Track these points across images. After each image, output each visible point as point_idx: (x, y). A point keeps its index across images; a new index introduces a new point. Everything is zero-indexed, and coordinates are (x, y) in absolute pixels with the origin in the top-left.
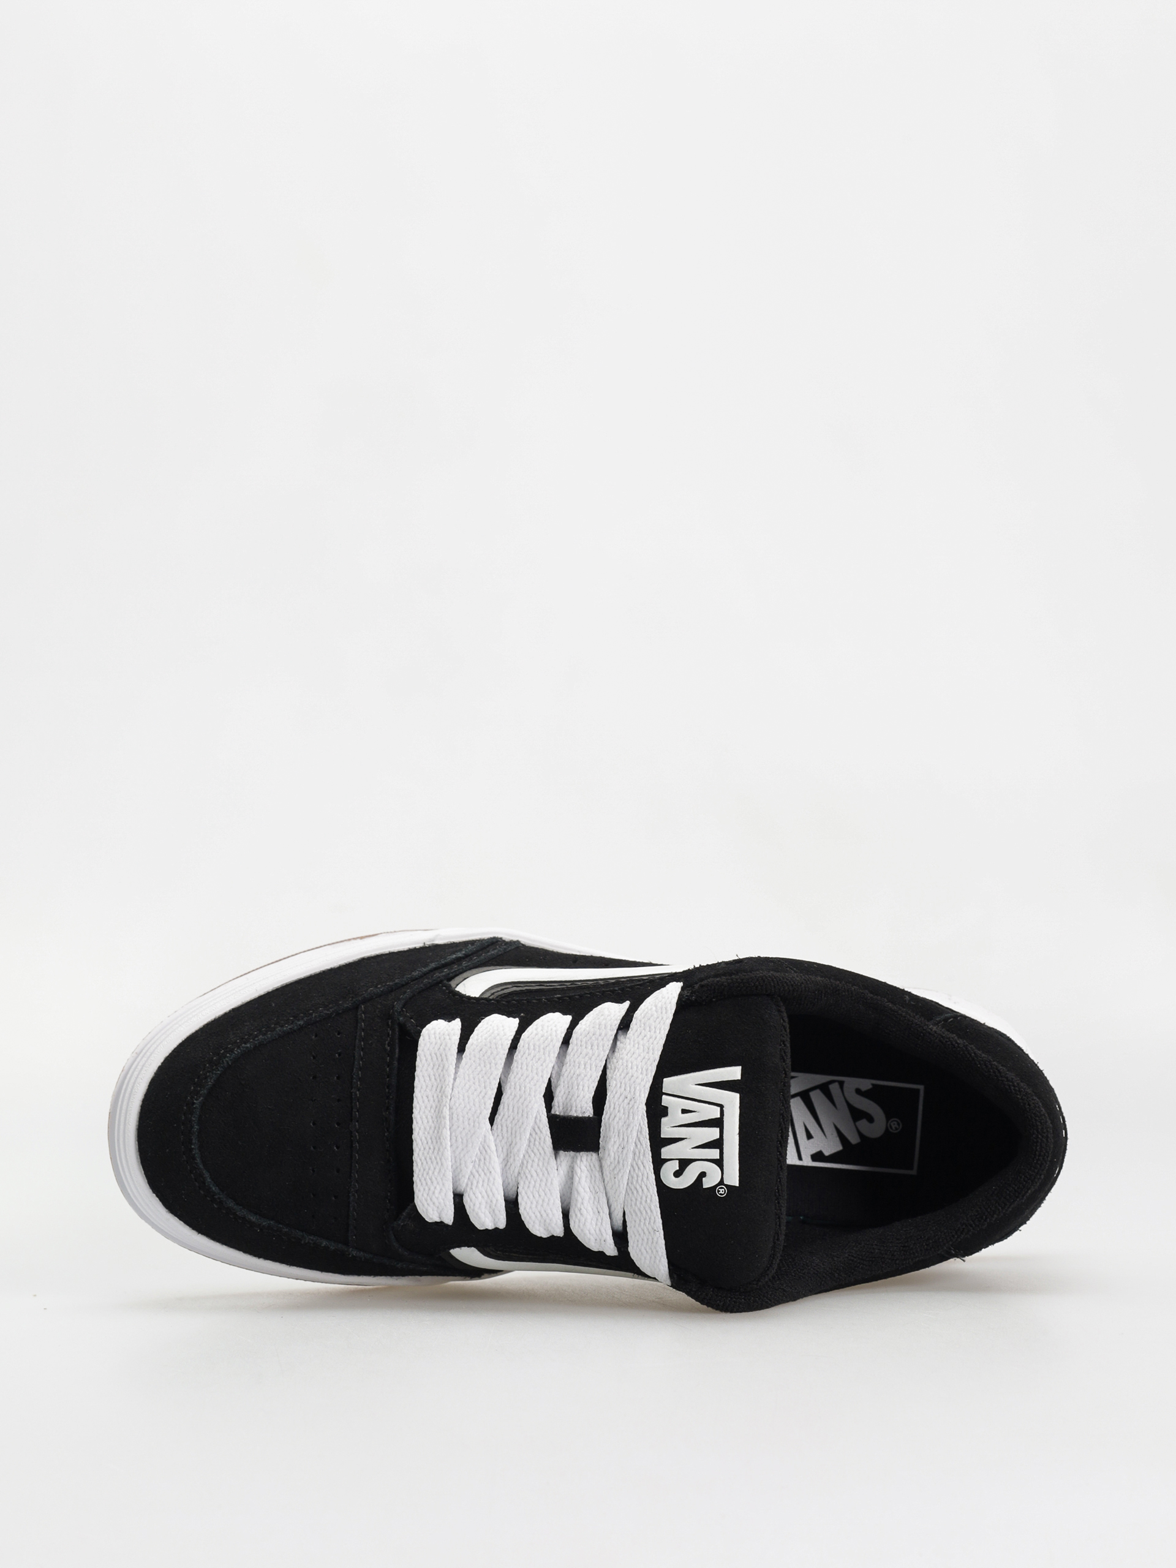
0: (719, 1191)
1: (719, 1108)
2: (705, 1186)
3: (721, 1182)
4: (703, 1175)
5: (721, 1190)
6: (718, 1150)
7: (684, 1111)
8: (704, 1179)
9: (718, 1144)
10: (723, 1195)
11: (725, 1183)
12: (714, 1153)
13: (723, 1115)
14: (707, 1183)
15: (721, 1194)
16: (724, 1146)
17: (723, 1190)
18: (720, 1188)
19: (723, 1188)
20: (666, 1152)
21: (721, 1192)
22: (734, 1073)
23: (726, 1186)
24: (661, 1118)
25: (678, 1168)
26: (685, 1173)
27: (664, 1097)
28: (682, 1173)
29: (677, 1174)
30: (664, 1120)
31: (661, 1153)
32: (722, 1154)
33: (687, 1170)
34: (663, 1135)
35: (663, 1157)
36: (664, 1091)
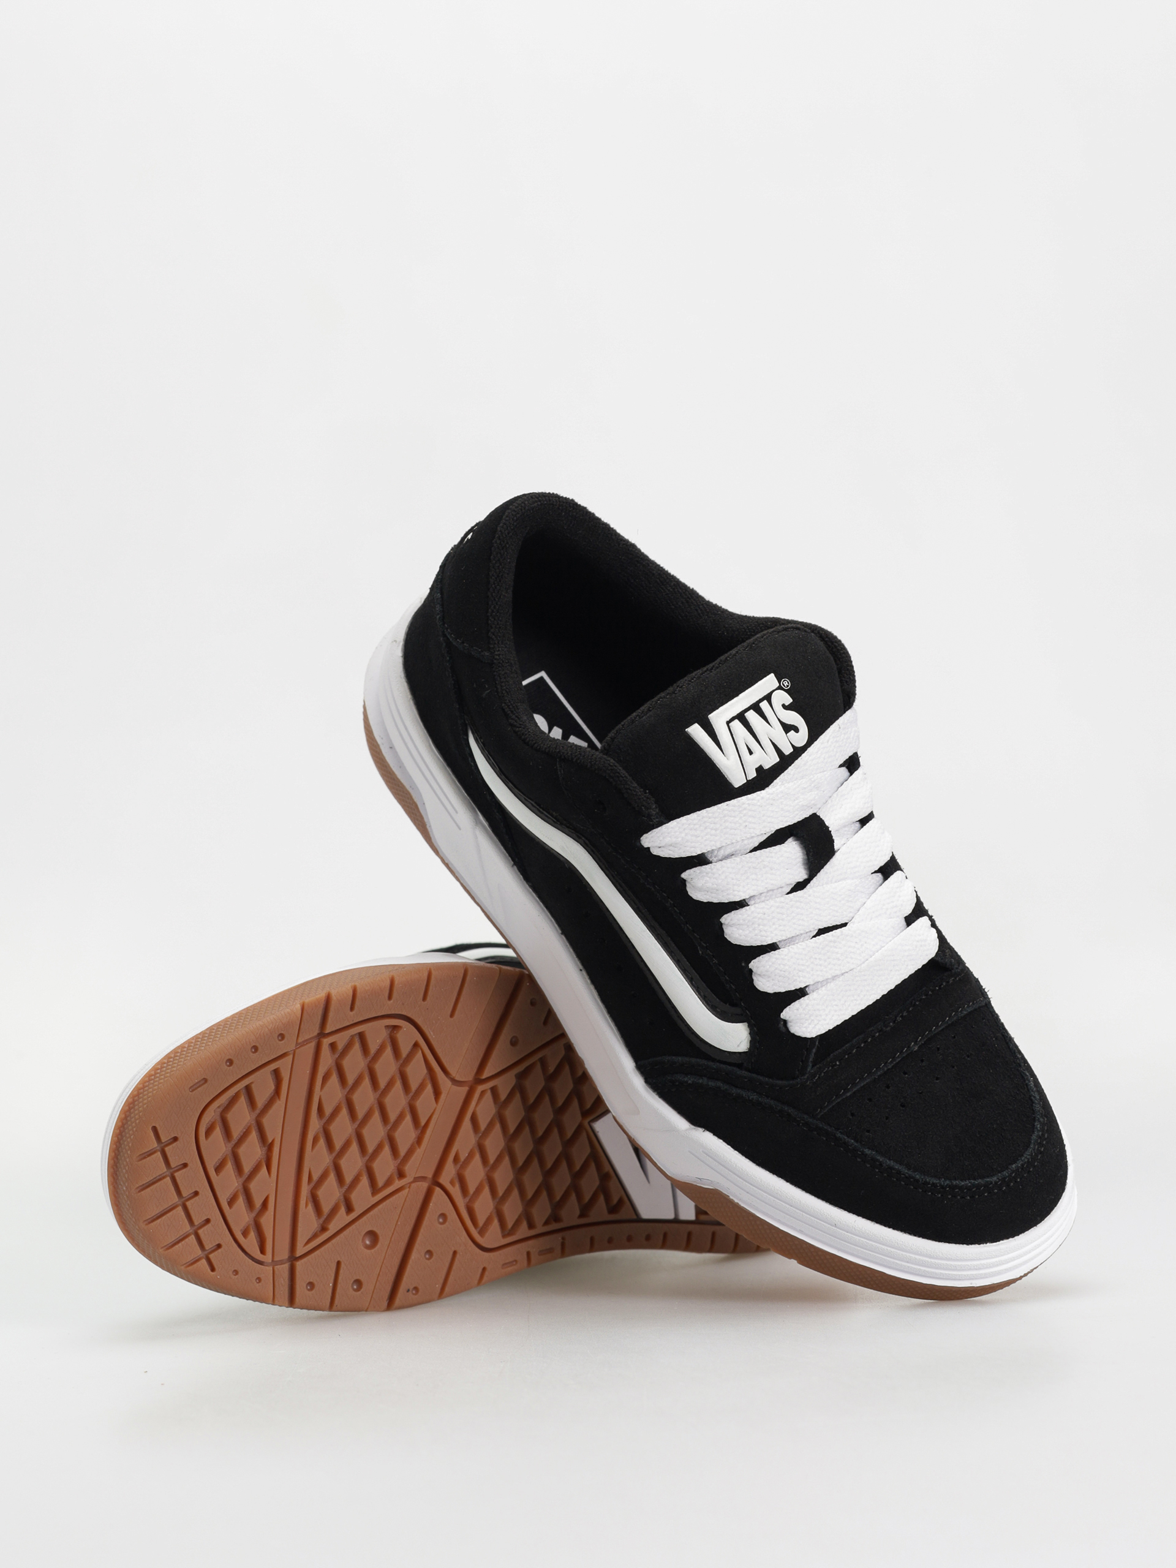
0: (788, 686)
1: (730, 724)
2: (791, 700)
3: (780, 688)
4: (785, 707)
5: (785, 685)
6: (761, 704)
7: (751, 753)
8: (787, 704)
9: (756, 707)
10: (787, 681)
11: (778, 685)
12: (764, 705)
13: (733, 717)
14: (788, 700)
15: (788, 683)
16: (755, 702)
20: (788, 750)
21: (787, 684)
22: (696, 731)
24: (766, 769)
25: (792, 732)
26: (792, 724)
27: (750, 778)
28: (793, 726)
29: (796, 730)
30: (766, 766)
31: (791, 753)
32: (761, 700)
33: (789, 723)
34: (778, 760)
35: (792, 750)
36: (745, 781)
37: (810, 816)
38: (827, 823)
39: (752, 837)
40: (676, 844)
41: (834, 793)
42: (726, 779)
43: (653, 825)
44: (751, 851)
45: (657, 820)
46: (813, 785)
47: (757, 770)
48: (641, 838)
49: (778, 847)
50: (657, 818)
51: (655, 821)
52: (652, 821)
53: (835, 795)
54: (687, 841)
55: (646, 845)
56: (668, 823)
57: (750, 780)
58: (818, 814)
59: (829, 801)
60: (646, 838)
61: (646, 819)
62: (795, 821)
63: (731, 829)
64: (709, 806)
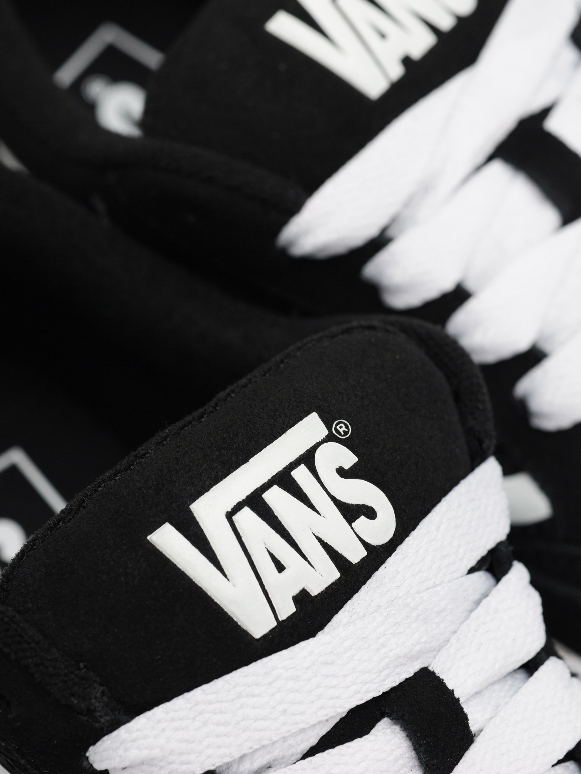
0: (346, 433)
1: (234, 518)
2: (354, 459)
3: (330, 438)
4: (342, 472)
5: (341, 430)
6: (293, 473)
7: (280, 568)
8: (347, 467)
9: (284, 480)
10: (345, 424)
11: (326, 432)
12: (301, 474)
13: (239, 504)
14: (349, 459)
15: (347, 427)
16: (281, 469)
17: (338, 427)
18: (340, 434)
19: (336, 430)
21: (344, 428)
22: (165, 539)
23: (329, 428)
24: (316, 596)
25: (363, 518)
26: (361, 503)
27: (283, 617)
28: (364, 506)
29: (371, 513)
30: (315, 590)
31: (363, 560)
32: (293, 465)
33: (355, 503)
34: (336, 575)
35: (364, 553)
36: (275, 624)
37: (416, 674)
38: (450, 686)
39: (303, 731)
40: (153, 759)
41: (461, 623)
42: (236, 623)
43: (102, 729)
44: (304, 757)
45: (108, 718)
46: (414, 615)
47: (296, 599)
48: (88, 754)
49: (357, 743)
50: (106, 715)
51: (103, 720)
52: (99, 722)
53: (464, 627)
54: (172, 752)
55: (99, 766)
56: (128, 721)
57: (284, 621)
58: (431, 669)
59: (453, 640)
60: (95, 753)
61: (85, 718)
62: (386, 687)
63: (256, 720)
64: (207, 681)
